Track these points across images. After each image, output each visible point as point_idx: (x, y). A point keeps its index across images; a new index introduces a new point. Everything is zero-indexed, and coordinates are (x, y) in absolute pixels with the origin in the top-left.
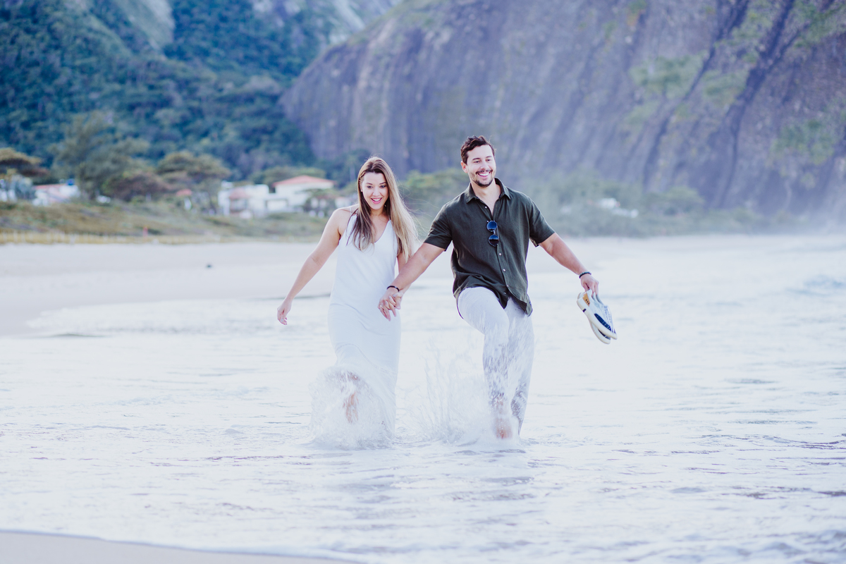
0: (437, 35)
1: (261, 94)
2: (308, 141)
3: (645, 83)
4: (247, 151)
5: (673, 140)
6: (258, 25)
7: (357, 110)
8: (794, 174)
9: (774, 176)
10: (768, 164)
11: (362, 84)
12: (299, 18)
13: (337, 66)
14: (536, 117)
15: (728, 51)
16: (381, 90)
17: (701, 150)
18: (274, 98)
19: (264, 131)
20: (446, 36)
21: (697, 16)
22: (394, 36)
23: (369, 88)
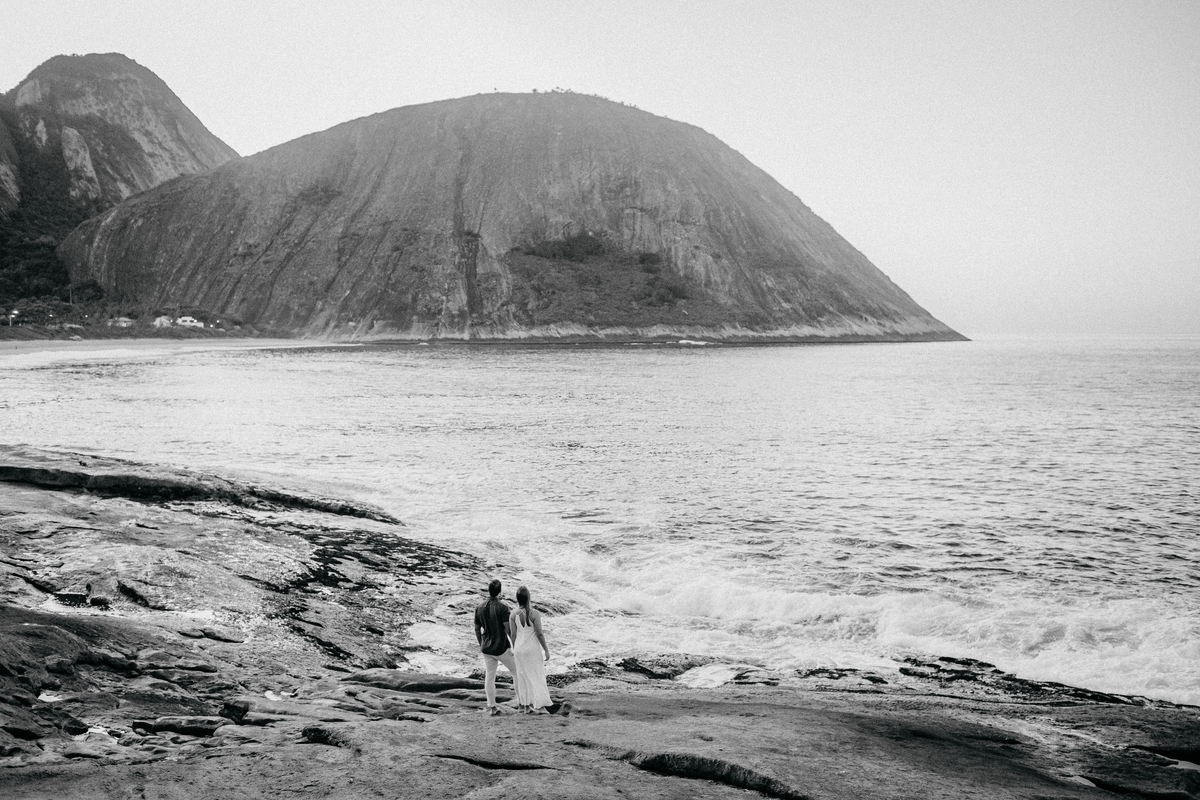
0: (136, 221)
1: (43, 245)
2: (66, 273)
3: (235, 255)
4: (28, 277)
5: (242, 287)
6: (72, 202)
7: (92, 258)
8: (296, 308)
9: (287, 309)
10: (285, 302)
11: (95, 244)
12: (96, 201)
13: (84, 234)
14: (179, 271)
15: (280, 241)
16: (104, 249)
17: (254, 293)
18: (54, 248)
19: (41, 266)
20: (140, 222)
21: (268, 222)
22: (114, 220)
23: (98, 247)
